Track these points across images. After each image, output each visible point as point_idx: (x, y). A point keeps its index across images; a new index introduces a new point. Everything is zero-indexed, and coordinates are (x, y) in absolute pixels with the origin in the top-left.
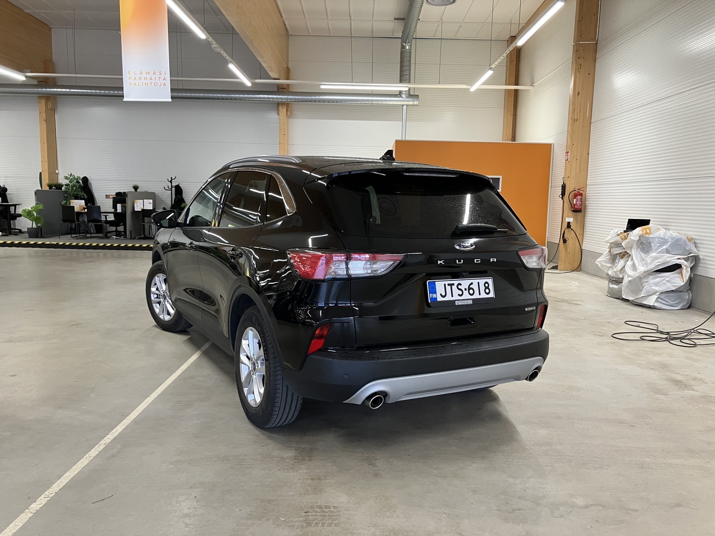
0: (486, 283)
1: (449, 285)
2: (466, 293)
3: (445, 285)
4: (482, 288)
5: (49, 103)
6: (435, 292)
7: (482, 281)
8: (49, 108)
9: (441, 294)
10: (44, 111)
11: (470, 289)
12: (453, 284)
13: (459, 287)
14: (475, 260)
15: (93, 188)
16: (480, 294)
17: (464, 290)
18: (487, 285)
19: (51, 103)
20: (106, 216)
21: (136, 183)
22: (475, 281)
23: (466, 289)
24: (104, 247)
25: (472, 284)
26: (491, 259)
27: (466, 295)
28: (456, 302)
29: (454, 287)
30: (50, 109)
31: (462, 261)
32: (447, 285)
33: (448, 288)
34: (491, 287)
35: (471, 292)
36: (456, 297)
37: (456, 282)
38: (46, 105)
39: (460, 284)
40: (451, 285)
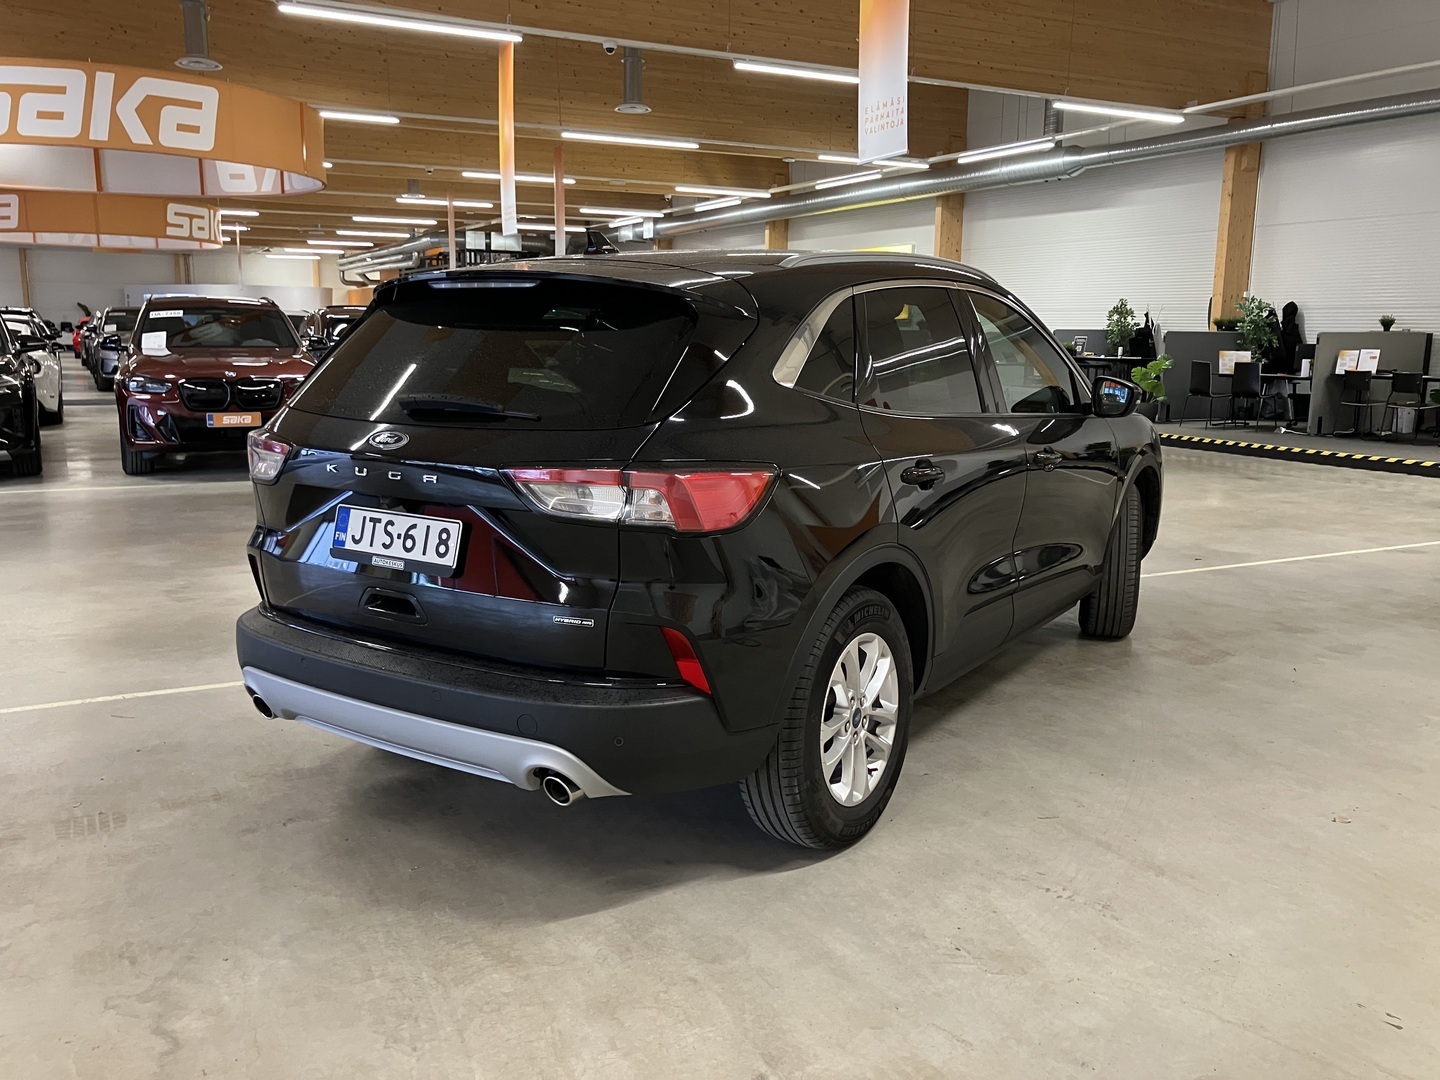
0: (445, 530)
1: (371, 520)
2: (398, 543)
3: (365, 518)
4: (433, 540)
5: (1244, 159)
6: (345, 530)
7: (437, 525)
8: (1243, 168)
9: (353, 536)
10: (1231, 177)
11: (407, 536)
12: (379, 521)
13: (389, 528)
14: (390, 473)
15: (1306, 326)
16: (424, 554)
17: (395, 537)
18: (444, 536)
19: (1251, 158)
20: (1295, 385)
21: (1389, 314)
22: (422, 523)
23: (399, 536)
24: (1261, 453)
25: (414, 526)
26: (425, 477)
27: (397, 550)
28: (374, 558)
29: (380, 527)
30: (1246, 170)
31: (365, 470)
32: (368, 520)
33: (369, 525)
34: (454, 544)
35: (409, 543)
36: (378, 549)
37: (385, 518)
38: (1238, 163)
39: (391, 523)
40: (376, 521)
